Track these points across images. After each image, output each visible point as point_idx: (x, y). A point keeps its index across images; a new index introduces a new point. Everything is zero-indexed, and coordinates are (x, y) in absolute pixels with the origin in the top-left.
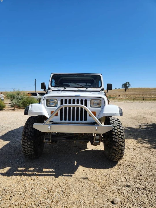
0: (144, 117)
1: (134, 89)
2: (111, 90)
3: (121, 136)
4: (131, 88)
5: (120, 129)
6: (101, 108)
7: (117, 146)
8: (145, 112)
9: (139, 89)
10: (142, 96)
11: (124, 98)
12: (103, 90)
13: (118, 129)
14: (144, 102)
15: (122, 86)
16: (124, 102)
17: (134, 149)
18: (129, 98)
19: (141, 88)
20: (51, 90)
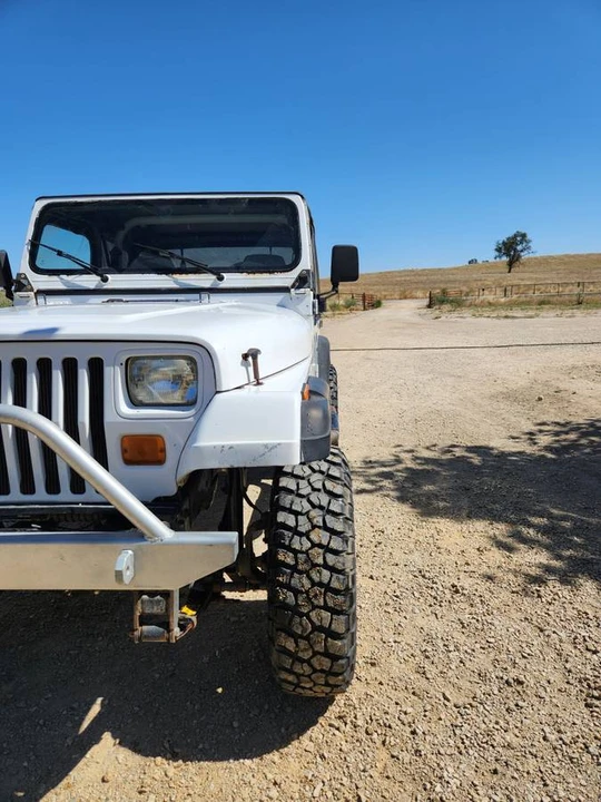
0: (562, 386)
1: (545, 262)
2: (355, 277)
3: (326, 574)
4: (531, 255)
5: (325, 528)
6: (192, 412)
7: (301, 637)
8: (570, 362)
9: (566, 259)
10: (576, 290)
11: (503, 300)
12: (302, 281)
13: (314, 527)
14: (579, 313)
15: (499, 250)
16: (498, 317)
17: (457, 592)
18: (523, 298)
19: (573, 256)
20: (32, 290)
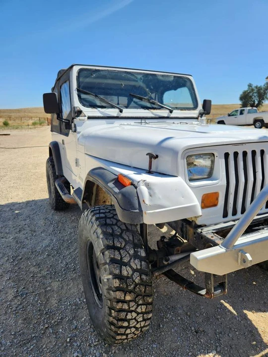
20: (85, 116)
